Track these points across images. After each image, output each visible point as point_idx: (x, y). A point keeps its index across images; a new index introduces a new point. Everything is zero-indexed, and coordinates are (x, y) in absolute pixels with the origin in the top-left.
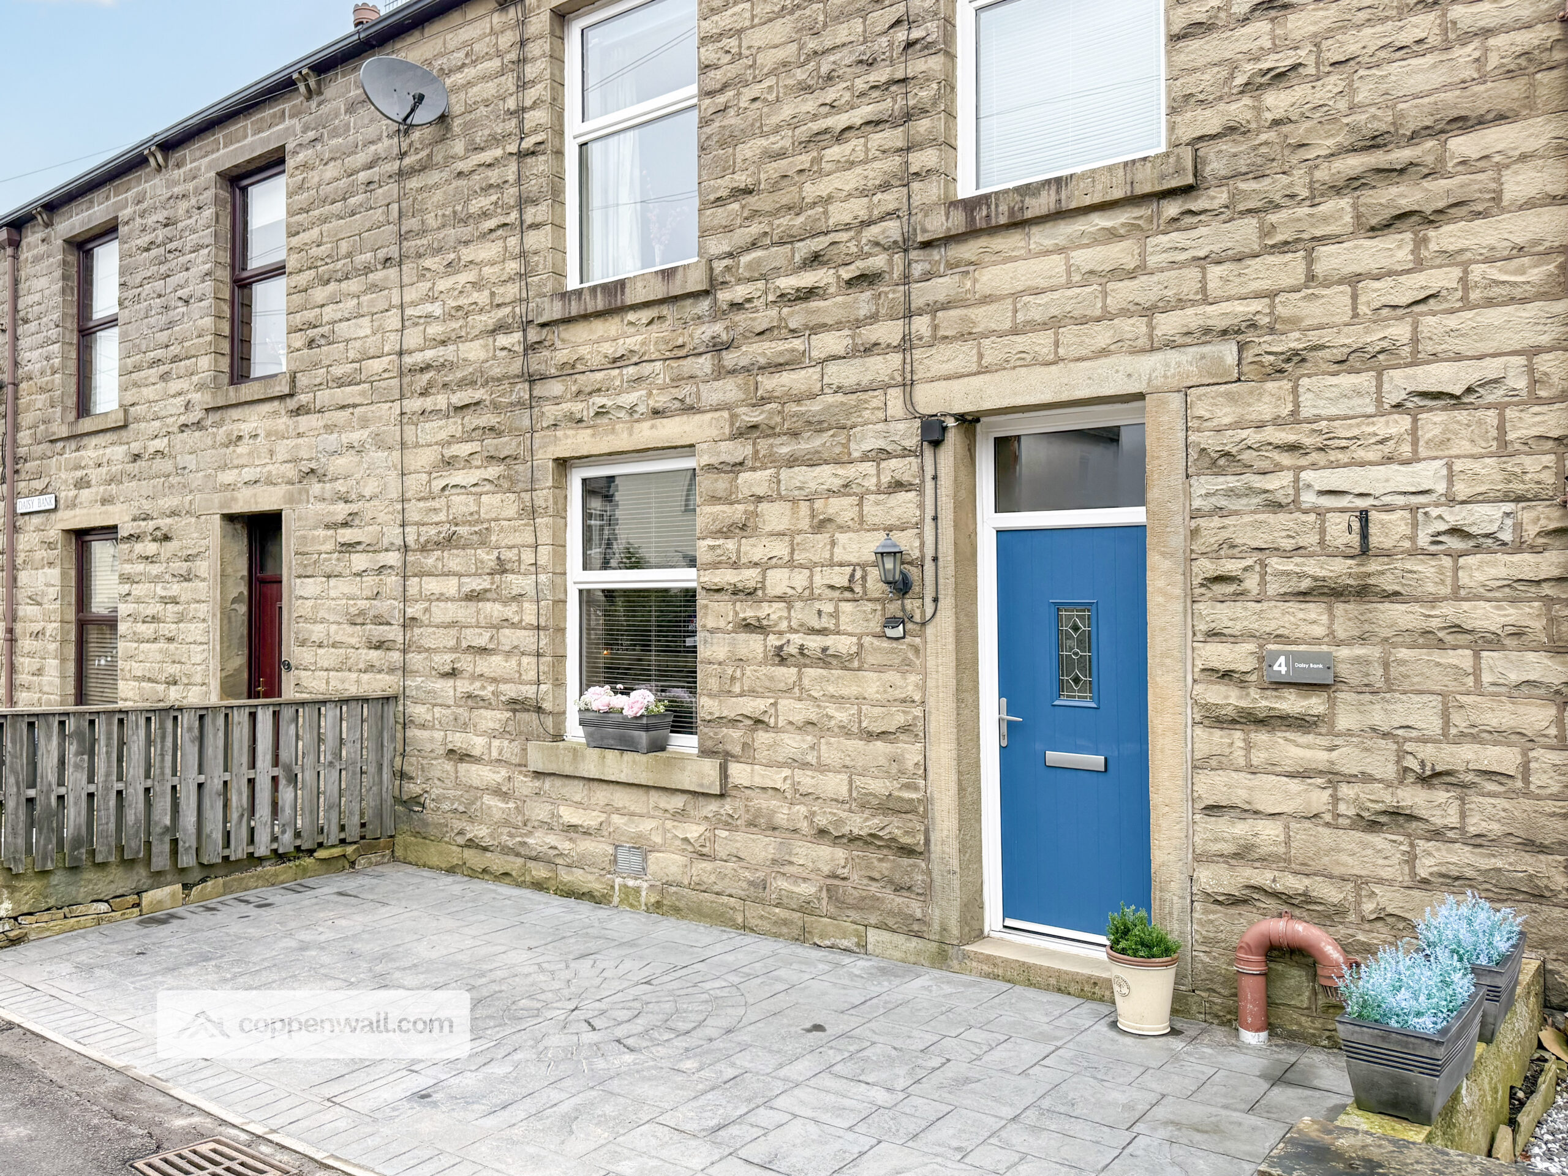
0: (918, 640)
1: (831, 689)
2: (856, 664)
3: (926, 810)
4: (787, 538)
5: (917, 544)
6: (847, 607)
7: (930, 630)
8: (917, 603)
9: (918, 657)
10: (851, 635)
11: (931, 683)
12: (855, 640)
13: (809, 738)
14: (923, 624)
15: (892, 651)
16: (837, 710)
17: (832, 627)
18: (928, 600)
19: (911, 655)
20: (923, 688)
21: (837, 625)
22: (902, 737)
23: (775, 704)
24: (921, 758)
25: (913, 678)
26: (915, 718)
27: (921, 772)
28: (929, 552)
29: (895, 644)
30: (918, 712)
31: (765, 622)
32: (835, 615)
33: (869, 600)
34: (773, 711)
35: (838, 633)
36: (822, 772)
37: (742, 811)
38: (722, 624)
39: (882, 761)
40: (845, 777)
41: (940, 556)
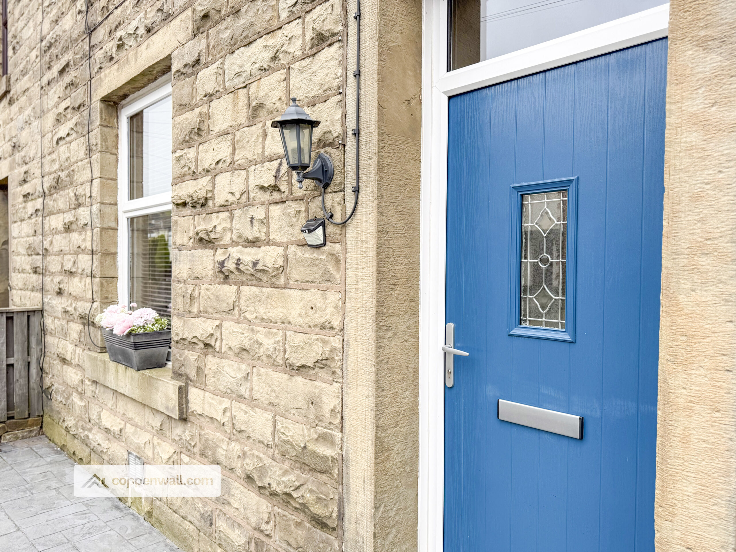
0: (338, 246)
1: (262, 311)
2: (282, 280)
3: (341, 474)
4: (229, 137)
5: (338, 116)
6: (276, 211)
7: (351, 231)
8: (338, 197)
9: (338, 270)
10: (278, 245)
11: (350, 304)
12: (281, 250)
13: (244, 367)
14: (344, 224)
15: (313, 262)
16: (266, 335)
17: (263, 236)
18: (349, 191)
19: (331, 268)
20: (343, 310)
21: (268, 234)
22: (321, 373)
23: (219, 327)
24: (337, 402)
25: (333, 297)
26: (333, 350)
27: (337, 421)
28: (351, 125)
29: (316, 254)
30: (335, 342)
31: (212, 236)
32: (265, 222)
33: (294, 200)
34: (218, 334)
35: (268, 243)
36: (253, 407)
37: (197, 439)
38: (185, 241)
39: (301, 403)
40: (269, 416)
41: (362, 127)
